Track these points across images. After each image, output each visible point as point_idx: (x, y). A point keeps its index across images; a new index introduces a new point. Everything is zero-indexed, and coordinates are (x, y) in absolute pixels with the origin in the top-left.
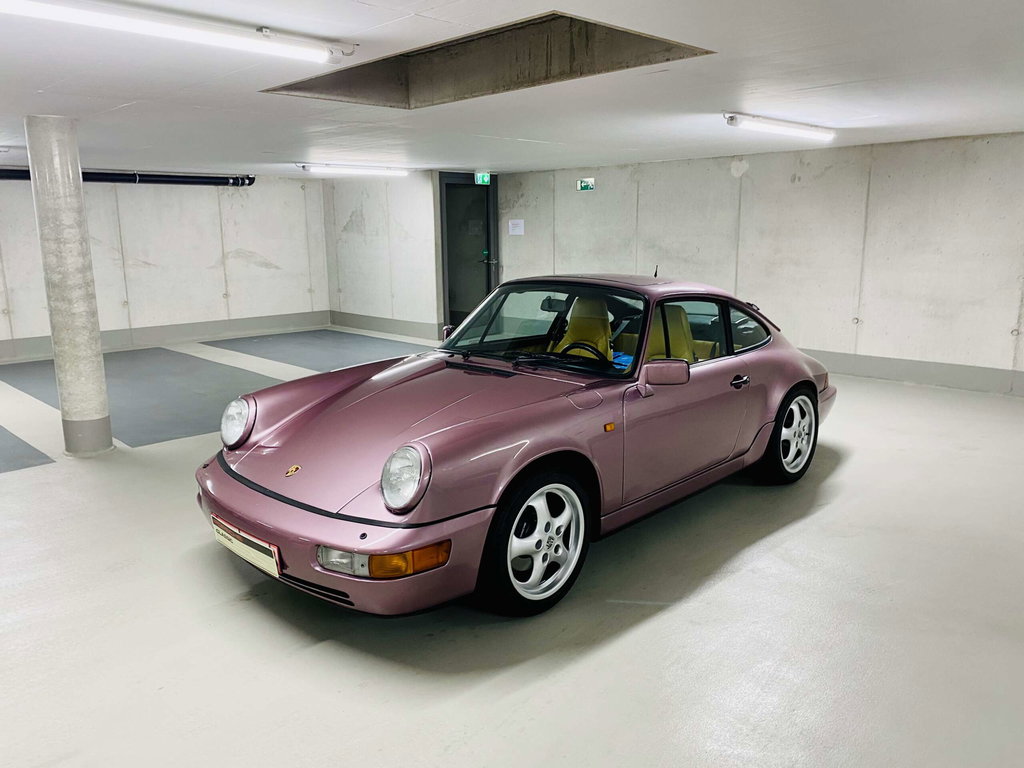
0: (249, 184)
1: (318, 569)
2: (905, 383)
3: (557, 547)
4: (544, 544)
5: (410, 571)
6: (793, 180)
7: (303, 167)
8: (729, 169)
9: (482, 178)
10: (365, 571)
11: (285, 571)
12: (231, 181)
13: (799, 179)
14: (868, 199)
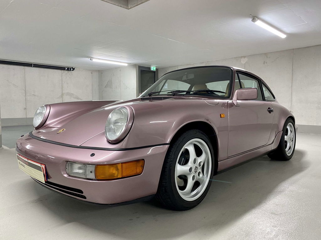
0: (73, 70)
1: (66, 175)
2: (311, 134)
3: (199, 173)
4: (193, 170)
5: (120, 176)
6: (264, 63)
7: (90, 59)
8: (241, 61)
9: (153, 68)
10: (92, 176)
11: (49, 180)
12: (66, 69)
13: (266, 63)
14: (293, 68)
